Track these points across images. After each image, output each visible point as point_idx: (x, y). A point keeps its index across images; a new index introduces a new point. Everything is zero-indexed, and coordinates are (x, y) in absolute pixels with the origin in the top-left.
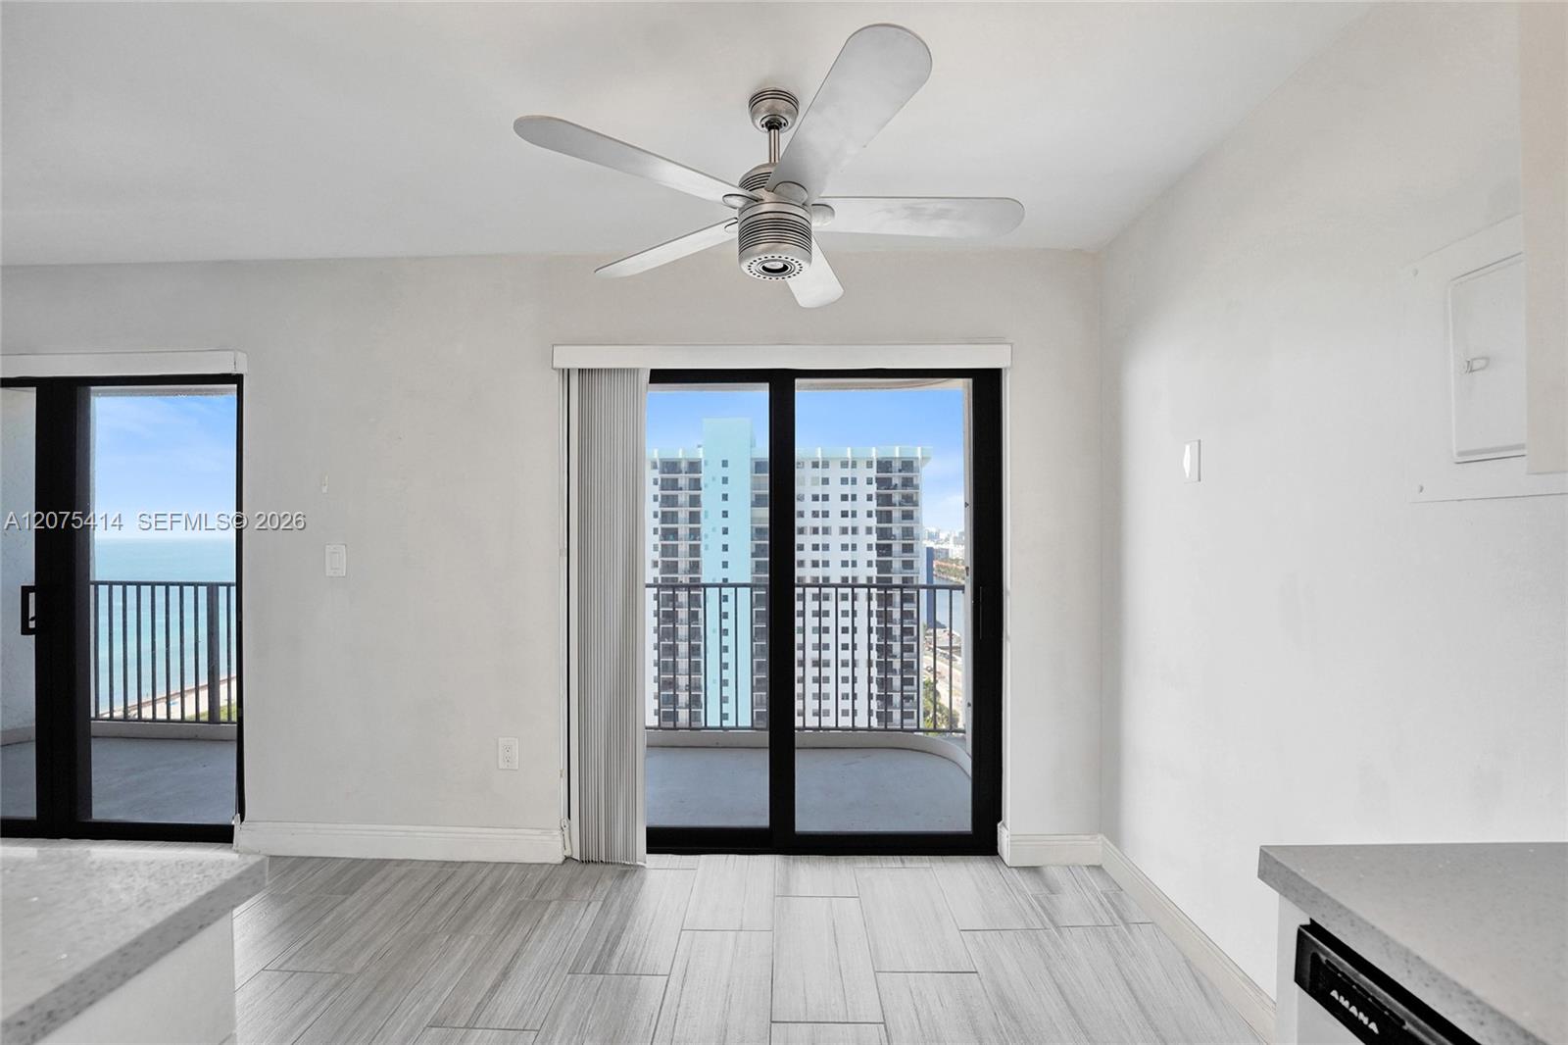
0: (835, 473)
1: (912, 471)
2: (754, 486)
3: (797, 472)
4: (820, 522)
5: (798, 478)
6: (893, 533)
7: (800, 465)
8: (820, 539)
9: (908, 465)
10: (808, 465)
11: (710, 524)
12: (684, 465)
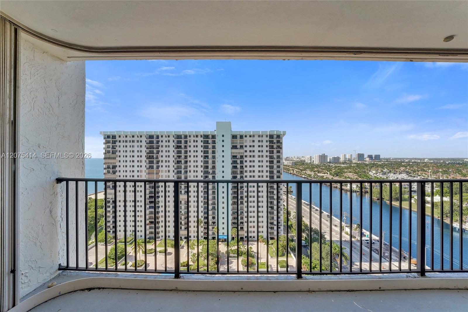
0: (256, 139)
1: (280, 138)
2: (232, 143)
3: (245, 138)
4: (252, 154)
5: (245, 140)
6: (274, 157)
7: (246, 136)
8: (252, 159)
9: (278, 136)
10: (248, 136)
11: (218, 154)
12: (210, 137)
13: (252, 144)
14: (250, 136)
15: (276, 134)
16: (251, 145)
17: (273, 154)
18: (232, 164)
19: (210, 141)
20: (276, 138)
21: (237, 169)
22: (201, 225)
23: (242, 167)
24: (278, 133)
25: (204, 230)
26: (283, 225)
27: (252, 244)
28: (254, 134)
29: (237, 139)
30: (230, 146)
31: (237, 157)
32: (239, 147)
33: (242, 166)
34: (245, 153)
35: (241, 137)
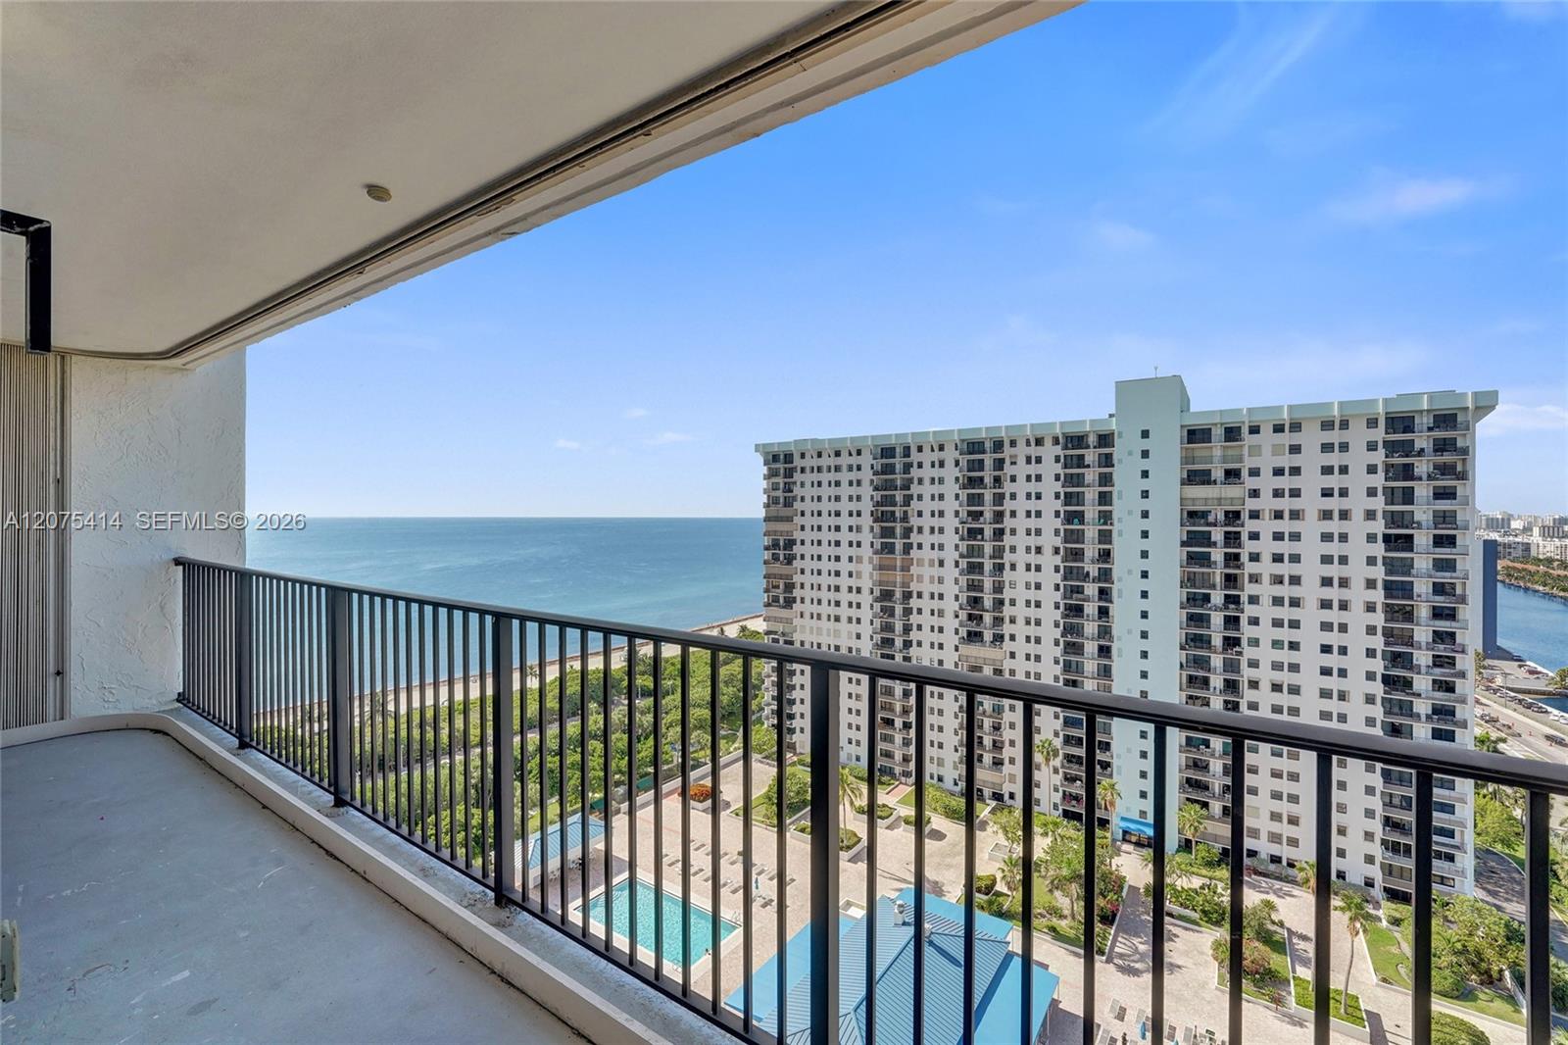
0: (1311, 438)
1: (1454, 427)
2: (1186, 460)
3: (1248, 439)
4: (1286, 504)
5: (1249, 447)
6: (1416, 519)
7: (1255, 430)
8: (1285, 526)
9: (1446, 420)
10: (1267, 430)
11: (1124, 506)
12: (1092, 440)
13: (1286, 461)
14: (1279, 429)
15: (1428, 411)
16: (1279, 465)
17: (1413, 504)
18: (1183, 544)
19: (1091, 456)
20: (1430, 429)
21: (1209, 566)
22: (1052, 763)
23: (1232, 559)
24: (1445, 405)
25: (1062, 785)
26: (1470, 849)
27: (1281, 889)
28: (1297, 415)
29: (1210, 442)
30: (1176, 473)
31: (1211, 519)
32: (1218, 474)
33: (1237, 557)
34: (1247, 498)
35: (1232, 433)
